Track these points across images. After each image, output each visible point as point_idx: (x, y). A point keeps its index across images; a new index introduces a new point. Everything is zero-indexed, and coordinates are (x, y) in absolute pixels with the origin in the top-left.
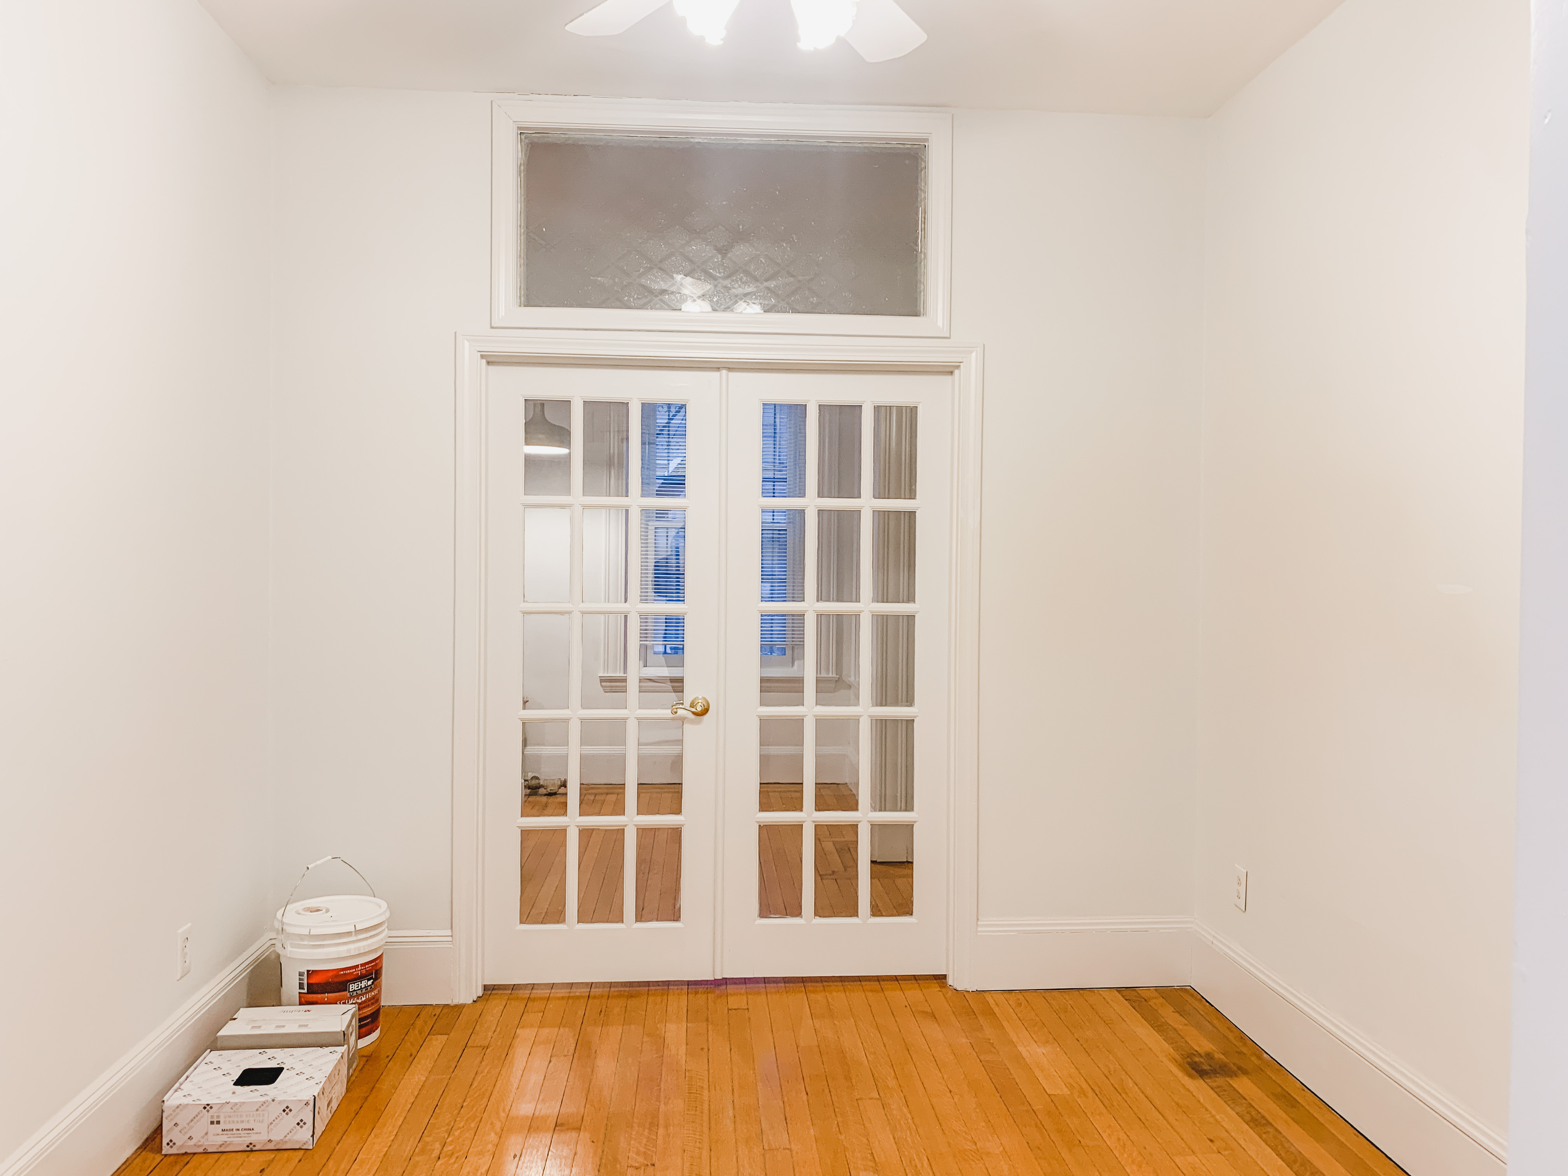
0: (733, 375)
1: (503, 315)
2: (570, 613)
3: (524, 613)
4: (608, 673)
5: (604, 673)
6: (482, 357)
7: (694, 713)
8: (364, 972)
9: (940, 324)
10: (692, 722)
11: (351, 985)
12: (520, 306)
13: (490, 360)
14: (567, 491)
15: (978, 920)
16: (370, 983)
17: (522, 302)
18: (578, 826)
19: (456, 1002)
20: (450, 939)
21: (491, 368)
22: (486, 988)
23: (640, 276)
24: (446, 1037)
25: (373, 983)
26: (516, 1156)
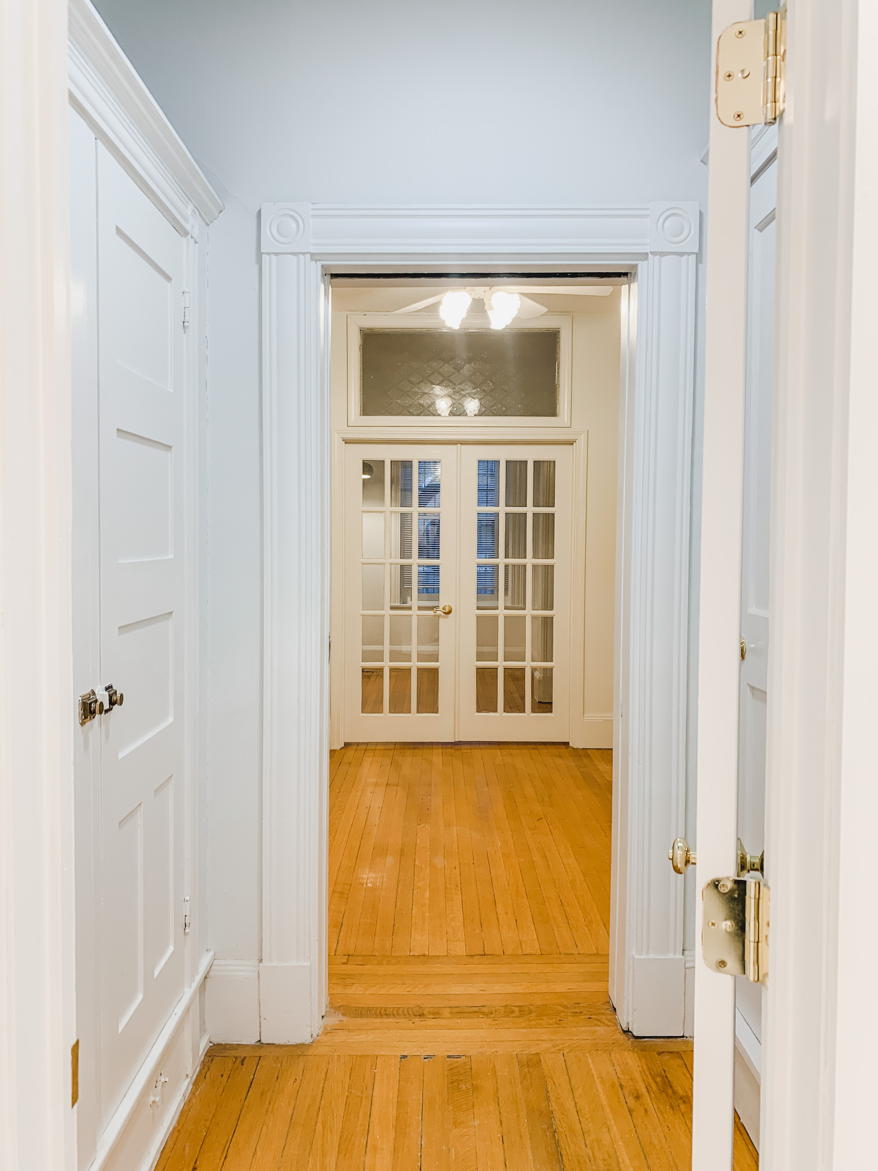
0: (463, 446)
1: (353, 420)
2: (384, 564)
3: (363, 564)
6: (343, 440)
7: (444, 612)
9: (566, 420)
10: (443, 617)
13: (347, 441)
14: (382, 503)
15: (584, 714)
17: (362, 414)
18: (390, 667)
21: (346, 445)
22: (345, 743)
23: (419, 399)
26: (371, 792)
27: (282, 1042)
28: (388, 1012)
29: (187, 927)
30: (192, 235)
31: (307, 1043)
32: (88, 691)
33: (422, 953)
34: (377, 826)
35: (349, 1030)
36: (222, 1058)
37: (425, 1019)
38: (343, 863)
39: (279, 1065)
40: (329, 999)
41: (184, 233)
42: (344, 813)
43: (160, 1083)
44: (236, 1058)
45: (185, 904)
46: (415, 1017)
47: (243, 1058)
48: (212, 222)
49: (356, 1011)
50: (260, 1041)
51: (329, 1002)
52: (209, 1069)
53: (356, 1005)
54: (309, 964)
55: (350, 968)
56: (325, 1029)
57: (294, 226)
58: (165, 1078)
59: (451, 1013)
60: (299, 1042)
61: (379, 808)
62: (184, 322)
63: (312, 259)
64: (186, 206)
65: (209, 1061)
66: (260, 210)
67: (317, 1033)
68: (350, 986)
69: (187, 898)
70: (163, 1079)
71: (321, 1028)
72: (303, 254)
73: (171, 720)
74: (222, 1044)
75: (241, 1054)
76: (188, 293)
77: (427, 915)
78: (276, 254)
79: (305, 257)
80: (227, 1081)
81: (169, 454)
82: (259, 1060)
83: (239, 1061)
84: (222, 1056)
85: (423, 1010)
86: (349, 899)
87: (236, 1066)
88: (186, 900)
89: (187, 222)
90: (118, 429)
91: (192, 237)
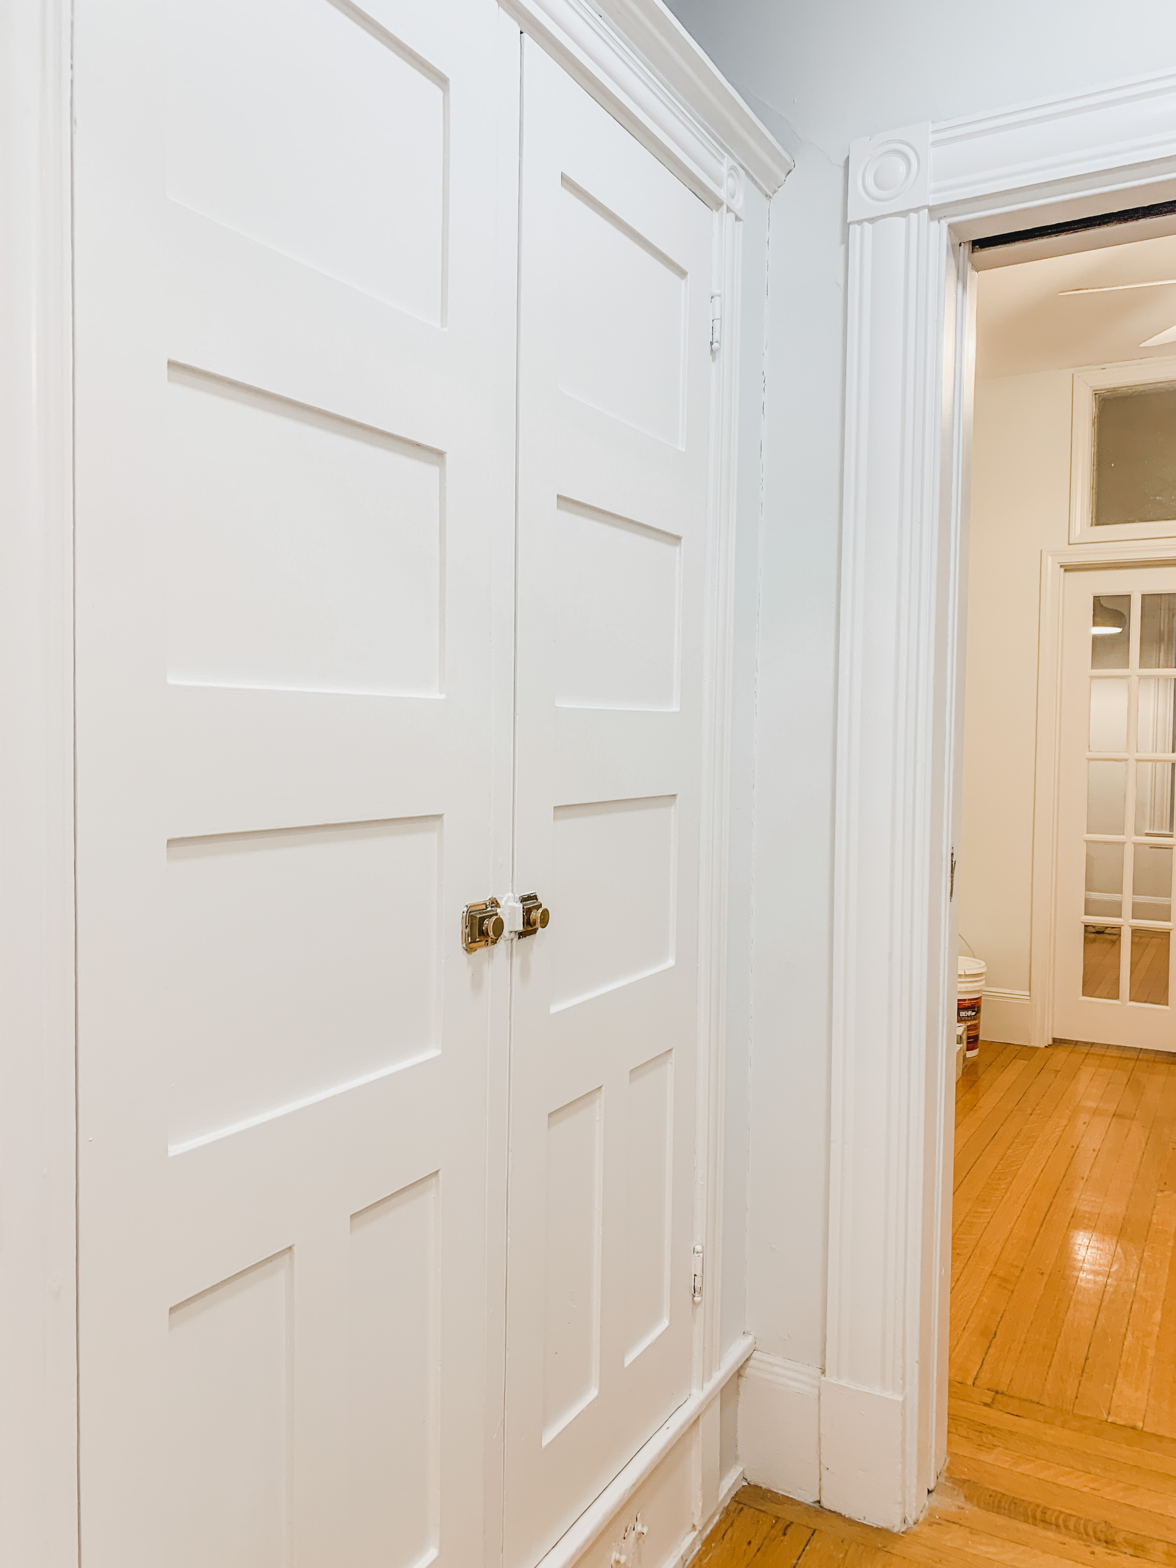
1: (1079, 534)
2: (1126, 760)
3: (1089, 760)
4: (1153, 829)
5: (1150, 829)
6: (1061, 566)
8: (970, 1005)
11: (961, 1012)
12: (1092, 526)
13: (1067, 568)
14: (1126, 665)
16: (974, 1013)
17: (1094, 522)
18: (1131, 926)
19: (1032, 1044)
20: (1028, 998)
21: (1068, 574)
22: (1054, 1040)
24: (1026, 1062)
25: (976, 1014)
26: (1085, 1123)
27: (855, 1515)
28: (1047, 1517)
29: (696, 1293)
30: (729, 206)
31: (895, 1530)
32: (485, 898)
33: (1131, 1424)
34: (1085, 1179)
35: (972, 1531)
36: (757, 1513)
37: (1115, 1553)
38: (1015, 1231)
39: (841, 1556)
40: (948, 1461)
41: (713, 202)
42: (1033, 1149)
43: (633, 1534)
44: (778, 1519)
45: (695, 1256)
46: (1098, 1543)
47: (788, 1523)
48: (775, 192)
49: (992, 1498)
50: (819, 1502)
51: (948, 1468)
52: (732, 1525)
53: (993, 1488)
54: (900, 1399)
55: (994, 1417)
56: (930, 1515)
57: (903, 169)
58: (643, 1526)
59: (1167, 1554)
60: (882, 1524)
61: (1094, 1150)
62: (712, 343)
63: (932, 219)
64: (719, 161)
65: (736, 1509)
66: (848, 157)
67: (914, 1518)
68: (989, 1448)
69: (699, 1248)
70: (639, 1528)
71: (924, 1512)
72: (916, 210)
73: (671, 962)
74: (761, 1487)
75: (788, 1514)
76: (719, 296)
77: (1151, 1353)
78: (871, 220)
79: (919, 216)
80: (755, 1555)
81: (678, 549)
82: (813, 1535)
83: (780, 1526)
84: (758, 1510)
85: (1116, 1532)
86: (1015, 1293)
87: (774, 1532)
88: (695, 1250)
89: (720, 185)
90: (558, 496)
91: (729, 210)
